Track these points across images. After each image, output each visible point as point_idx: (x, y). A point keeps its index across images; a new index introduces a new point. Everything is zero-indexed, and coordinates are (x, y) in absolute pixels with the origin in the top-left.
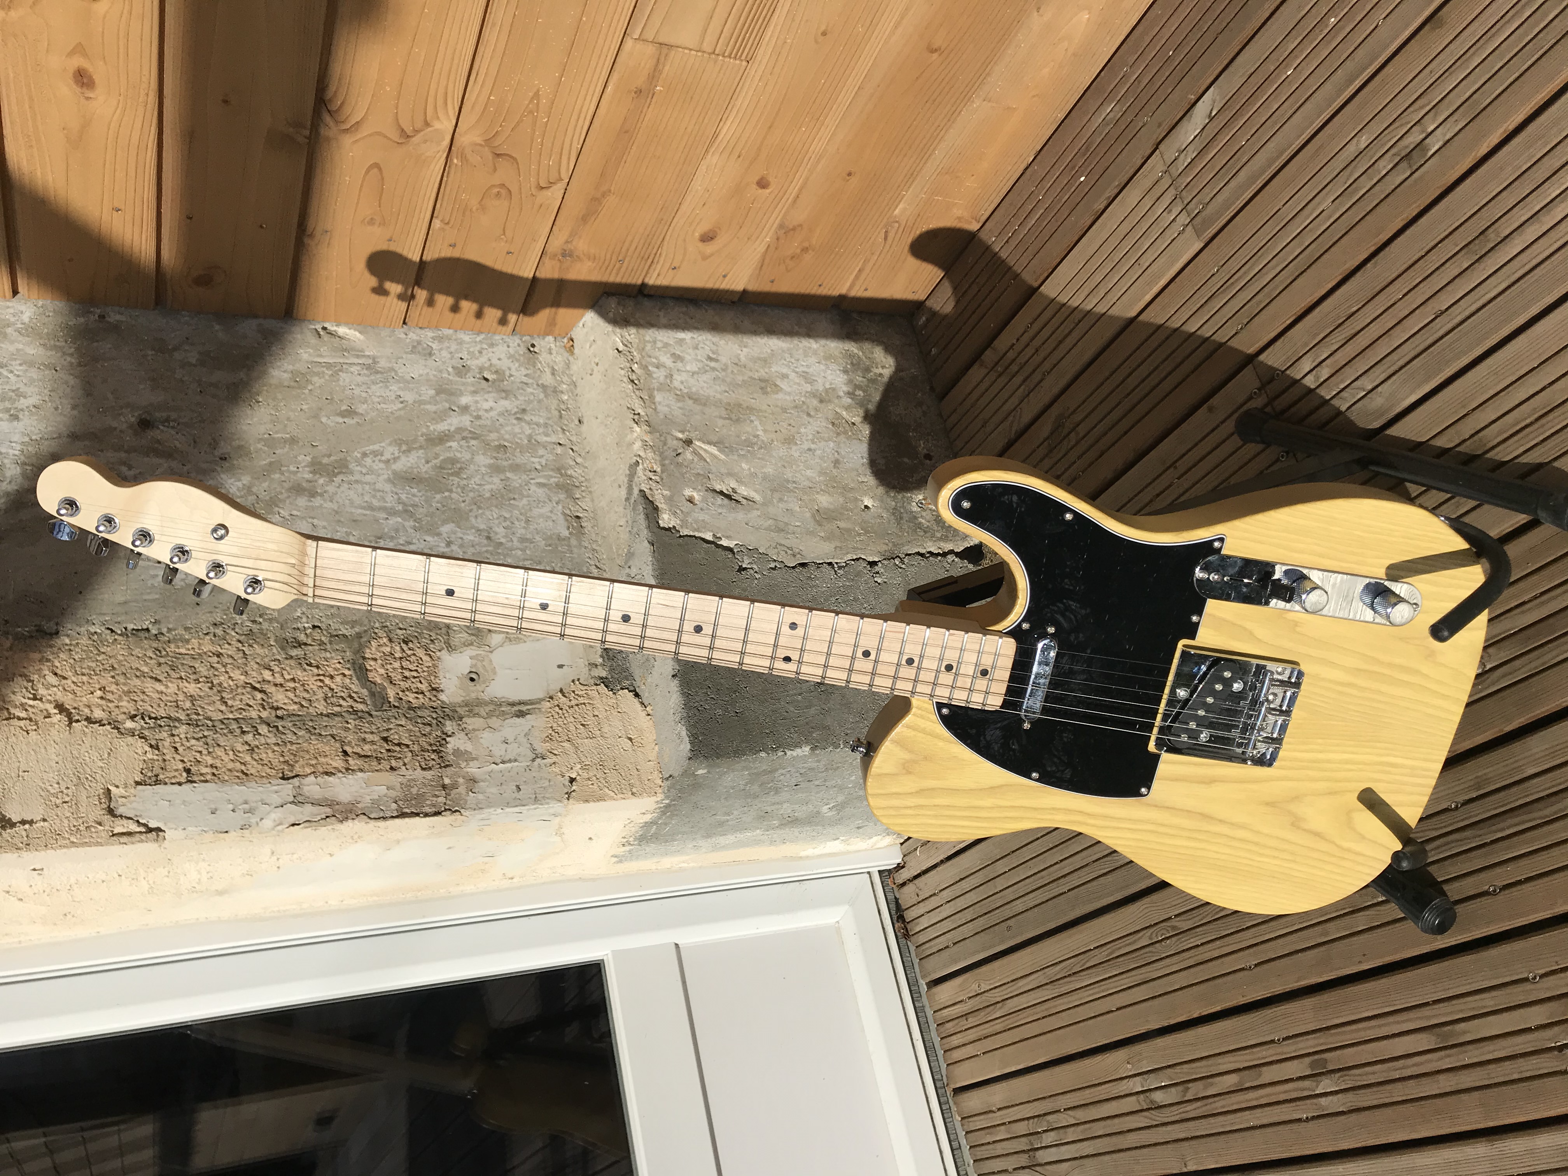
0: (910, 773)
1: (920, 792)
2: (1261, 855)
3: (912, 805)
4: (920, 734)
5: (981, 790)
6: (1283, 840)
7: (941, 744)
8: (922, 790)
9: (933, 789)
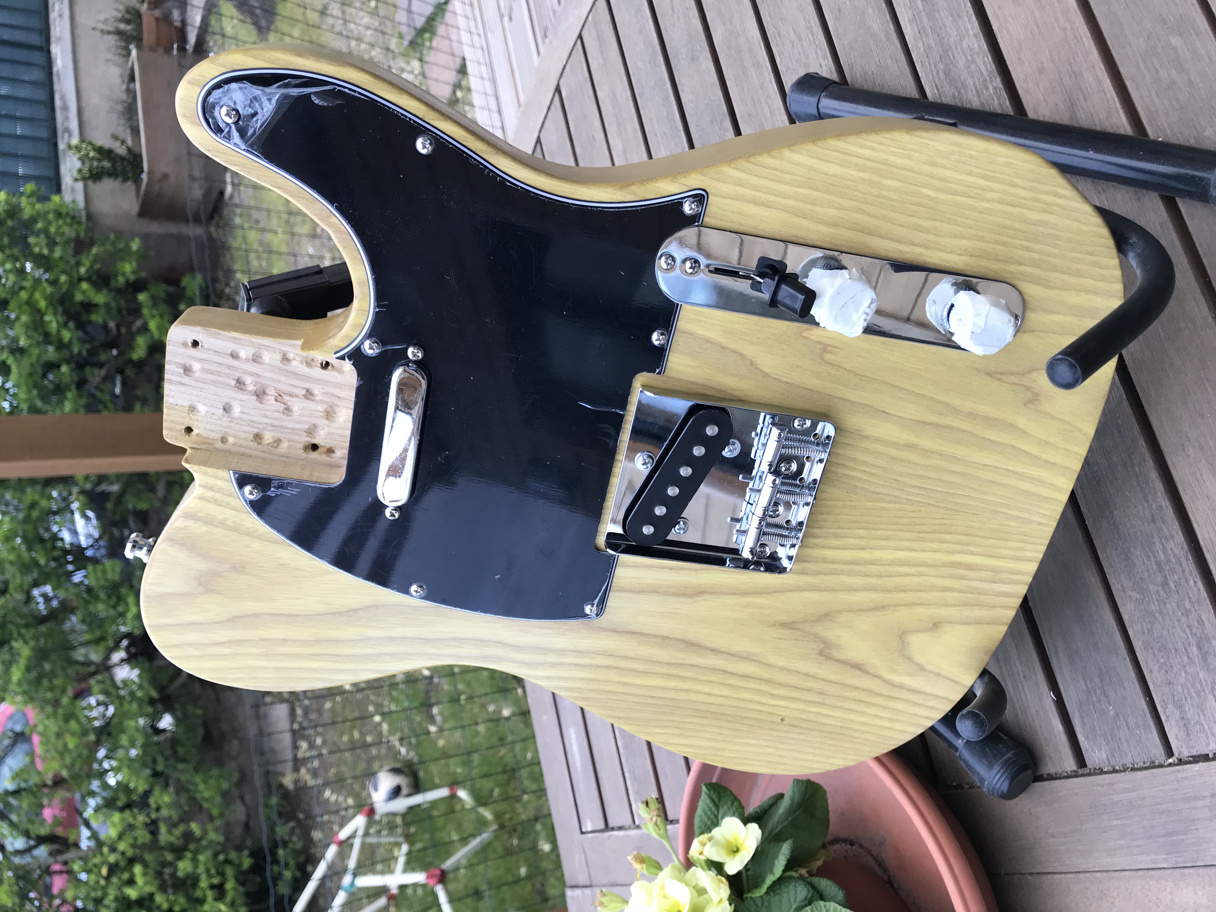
0: (212, 591)
1: (233, 620)
2: (774, 696)
3: (224, 639)
4: (216, 531)
5: (334, 614)
6: (807, 675)
7: (256, 545)
8: (236, 617)
9: (255, 615)
